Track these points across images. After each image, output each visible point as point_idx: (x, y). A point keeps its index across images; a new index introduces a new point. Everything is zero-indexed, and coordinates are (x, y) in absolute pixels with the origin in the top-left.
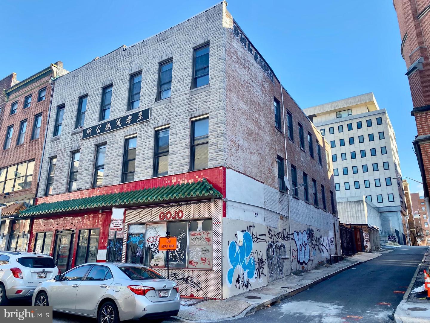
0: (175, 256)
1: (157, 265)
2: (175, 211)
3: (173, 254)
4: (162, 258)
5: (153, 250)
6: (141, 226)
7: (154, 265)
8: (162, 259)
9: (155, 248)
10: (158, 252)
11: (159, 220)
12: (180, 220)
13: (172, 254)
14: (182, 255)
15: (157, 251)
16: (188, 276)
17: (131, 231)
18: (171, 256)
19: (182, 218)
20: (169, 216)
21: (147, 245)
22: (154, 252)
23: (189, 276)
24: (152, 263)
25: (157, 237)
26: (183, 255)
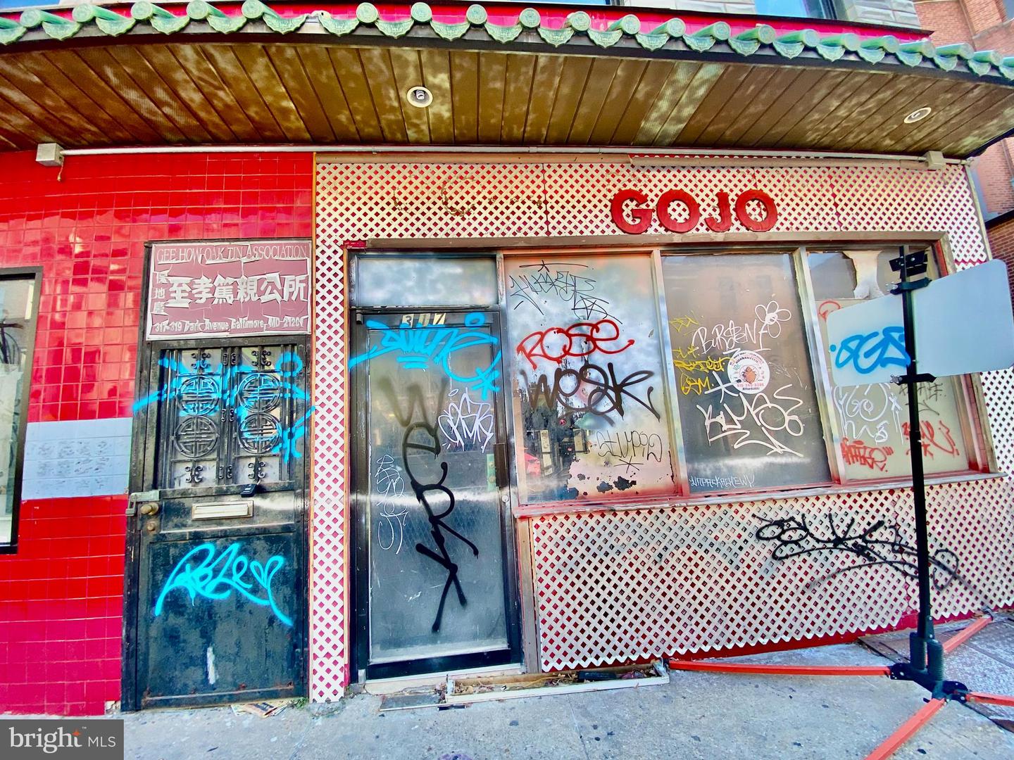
0: (749, 424)
1: (622, 483)
2: (716, 191)
3: (726, 413)
4: (653, 439)
5: (577, 402)
6: (454, 269)
7: (604, 488)
8: (656, 449)
9: (589, 388)
10: (622, 413)
11: (608, 232)
12: (762, 237)
13: (721, 419)
14: (787, 419)
15: (605, 405)
16: (874, 522)
17: (375, 296)
18: (716, 427)
19: (774, 230)
20: (678, 211)
21: (523, 373)
22: (591, 409)
23: (880, 523)
24: (581, 477)
25: (595, 327)
26: (795, 417)
